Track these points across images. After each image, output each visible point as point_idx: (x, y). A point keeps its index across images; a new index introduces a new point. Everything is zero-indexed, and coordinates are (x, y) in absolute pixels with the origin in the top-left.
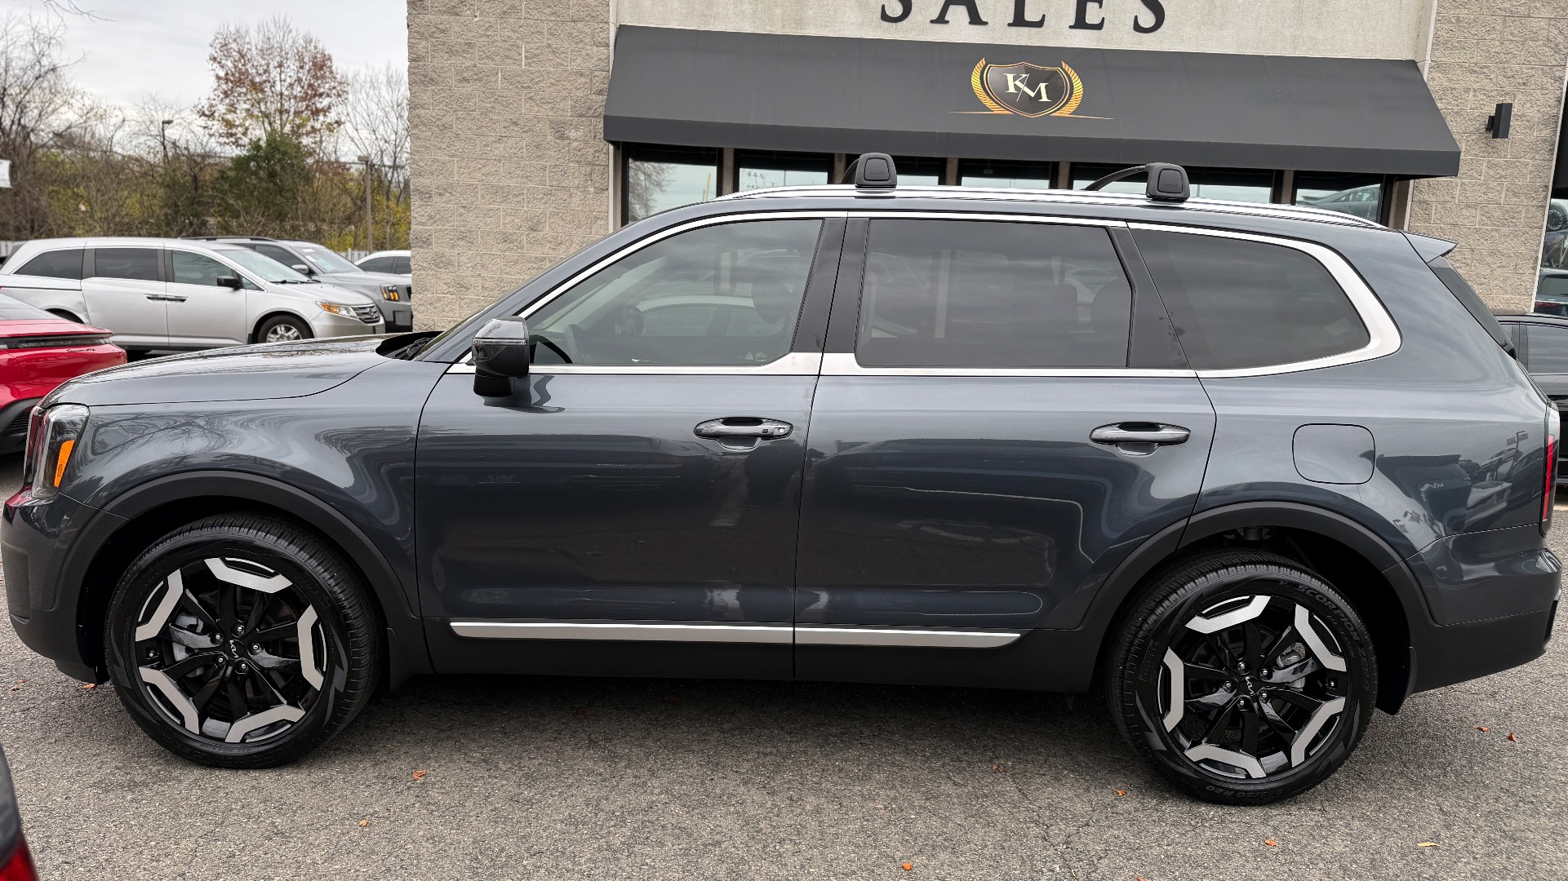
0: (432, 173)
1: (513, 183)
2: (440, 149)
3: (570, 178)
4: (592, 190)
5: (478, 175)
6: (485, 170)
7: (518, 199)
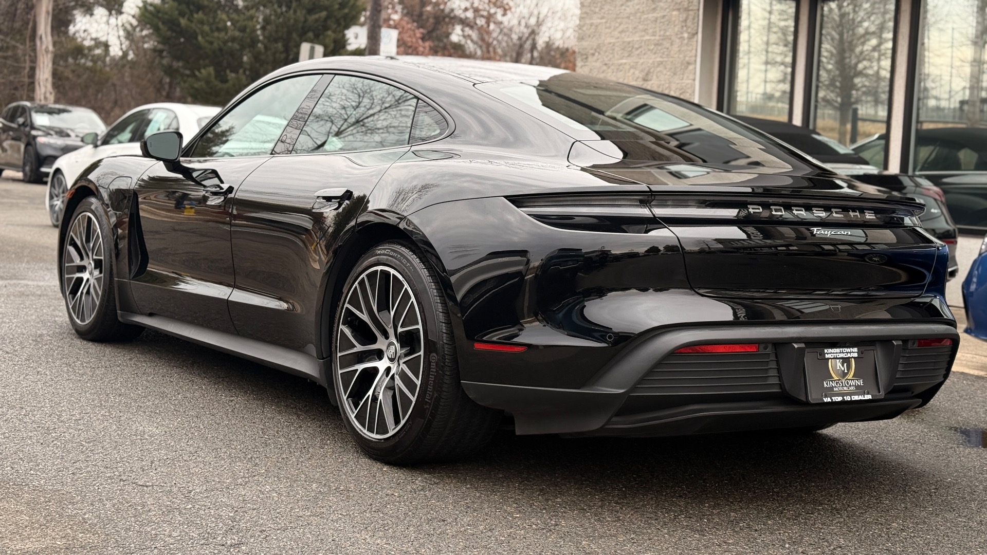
0: (589, 36)
1: (636, 38)
2: (595, 13)
3: (673, 26)
4: (686, 35)
5: (616, 33)
6: (620, 29)
7: (638, 52)
